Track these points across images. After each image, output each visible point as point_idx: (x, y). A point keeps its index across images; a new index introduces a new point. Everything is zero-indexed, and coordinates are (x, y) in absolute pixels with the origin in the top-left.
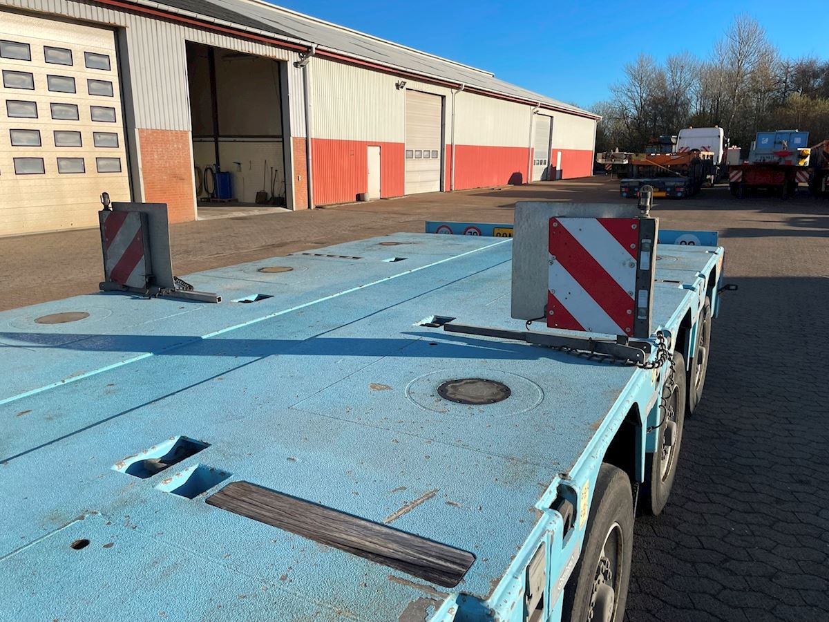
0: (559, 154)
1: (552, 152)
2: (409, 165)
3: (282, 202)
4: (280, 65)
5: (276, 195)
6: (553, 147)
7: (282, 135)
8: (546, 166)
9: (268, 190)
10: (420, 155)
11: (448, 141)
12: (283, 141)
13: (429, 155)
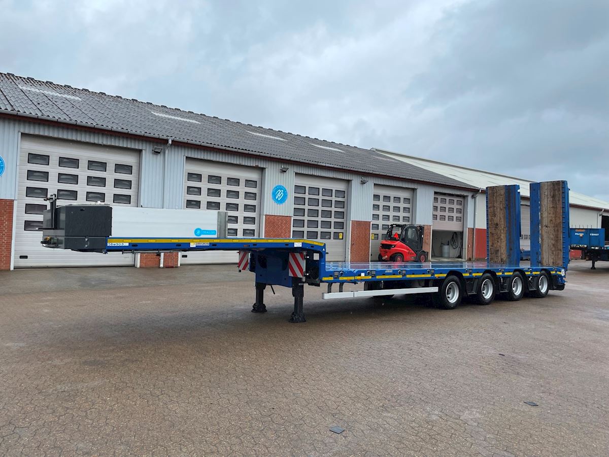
4: (465, 198)
7: (463, 225)
12: (463, 229)
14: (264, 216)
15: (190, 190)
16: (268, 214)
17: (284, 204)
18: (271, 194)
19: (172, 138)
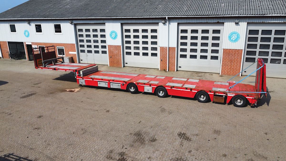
14: (223, 50)
15: (182, 38)
16: (224, 48)
17: (237, 42)
18: (228, 37)
19: (168, 16)
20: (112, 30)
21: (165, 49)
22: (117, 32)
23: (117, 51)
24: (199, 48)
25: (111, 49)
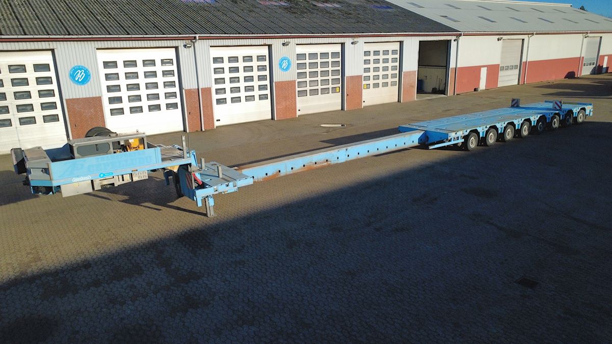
0: (606, 58)
1: (600, 58)
2: (501, 73)
3: (443, 92)
4: (449, 42)
5: (441, 89)
6: (601, 54)
7: (446, 66)
8: (595, 66)
9: (437, 88)
10: (507, 68)
11: (524, 60)
12: (446, 69)
13: (512, 68)
14: (274, 83)
15: (216, 71)
16: (277, 81)
18: (278, 65)
19: (199, 35)
20: (76, 65)
21: (194, 92)
22: (90, 70)
23: (92, 110)
24: (242, 84)
25: (76, 106)
